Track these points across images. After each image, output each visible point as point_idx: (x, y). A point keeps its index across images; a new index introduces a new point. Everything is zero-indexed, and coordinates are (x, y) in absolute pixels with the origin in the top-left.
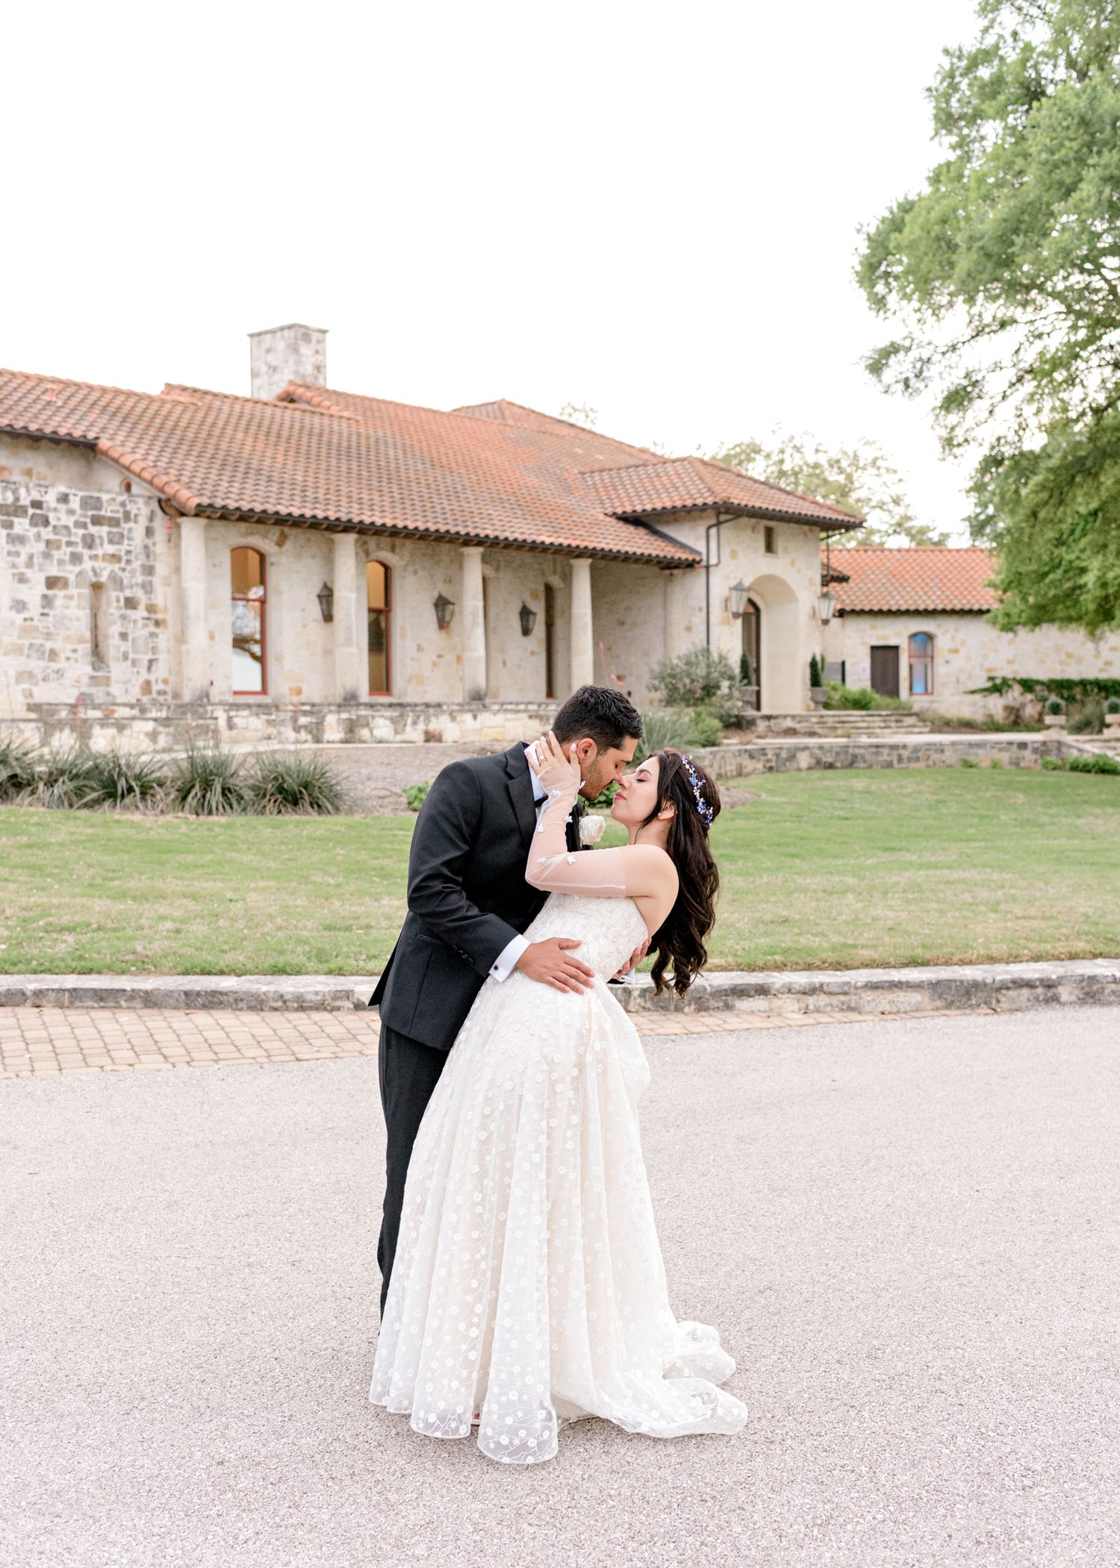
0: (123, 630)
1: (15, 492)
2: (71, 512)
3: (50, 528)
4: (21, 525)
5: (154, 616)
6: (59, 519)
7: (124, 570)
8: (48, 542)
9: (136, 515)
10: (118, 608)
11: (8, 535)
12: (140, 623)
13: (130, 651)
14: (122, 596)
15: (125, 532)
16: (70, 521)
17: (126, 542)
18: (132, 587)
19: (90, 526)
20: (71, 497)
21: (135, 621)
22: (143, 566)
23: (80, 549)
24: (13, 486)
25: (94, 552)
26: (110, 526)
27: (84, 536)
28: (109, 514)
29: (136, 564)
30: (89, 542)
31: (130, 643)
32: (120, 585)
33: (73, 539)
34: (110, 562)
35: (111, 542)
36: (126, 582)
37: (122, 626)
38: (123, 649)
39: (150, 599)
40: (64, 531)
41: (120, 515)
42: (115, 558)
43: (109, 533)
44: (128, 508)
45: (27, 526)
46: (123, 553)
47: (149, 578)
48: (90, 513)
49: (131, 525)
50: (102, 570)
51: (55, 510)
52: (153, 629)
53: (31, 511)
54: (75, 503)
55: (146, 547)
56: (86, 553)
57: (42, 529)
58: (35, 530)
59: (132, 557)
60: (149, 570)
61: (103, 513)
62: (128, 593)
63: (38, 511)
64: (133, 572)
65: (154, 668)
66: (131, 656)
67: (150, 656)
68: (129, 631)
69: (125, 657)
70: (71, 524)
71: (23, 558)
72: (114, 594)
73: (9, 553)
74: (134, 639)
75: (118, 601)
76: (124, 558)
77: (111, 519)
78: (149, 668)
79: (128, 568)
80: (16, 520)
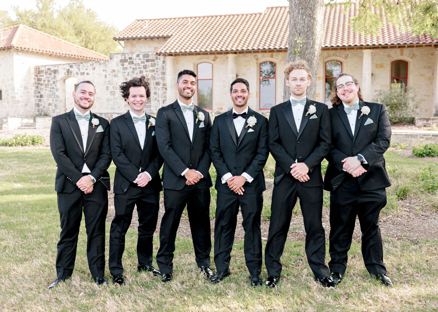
0: (155, 92)
1: (125, 56)
2: (140, 59)
3: (134, 65)
4: (126, 64)
5: (165, 87)
6: (136, 62)
7: (155, 74)
8: (133, 69)
9: (159, 58)
10: (154, 85)
11: (123, 68)
12: (161, 89)
13: (157, 97)
14: (155, 81)
15: (156, 63)
16: (139, 62)
17: (156, 66)
18: (158, 79)
19: (145, 62)
20: (140, 55)
21: (159, 89)
22: (162, 72)
23: (142, 69)
24: (124, 54)
25: (147, 70)
26: (151, 62)
27: (144, 65)
28: (151, 58)
29: (160, 72)
30: (145, 67)
31: (157, 95)
32: (154, 78)
33: (140, 67)
34: (151, 72)
35: (152, 66)
36: (156, 77)
37: (155, 90)
38: (155, 97)
39: (164, 82)
40: (138, 65)
41: (155, 58)
42: (153, 71)
43: (151, 64)
44: (157, 56)
45: (128, 65)
46: (155, 69)
47: (164, 76)
48: (145, 59)
49: (158, 60)
50: (149, 74)
51: (135, 59)
52: (165, 91)
53: (129, 60)
54: (141, 57)
55: (163, 67)
56: (144, 70)
57: (132, 65)
58: (130, 65)
59: (158, 70)
60: (164, 73)
61: (149, 58)
62: (157, 81)
63: (131, 60)
64: (158, 75)
65: (165, 102)
66: (157, 99)
67: (164, 99)
68: (157, 92)
69: (156, 99)
70: (140, 63)
71: (127, 73)
72: (152, 81)
73: (123, 73)
74: (159, 94)
75: (154, 83)
76: (156, 71)
77: (152, 60)
78: (163, 102)
79: (157, 73)
80: (125, 63)
